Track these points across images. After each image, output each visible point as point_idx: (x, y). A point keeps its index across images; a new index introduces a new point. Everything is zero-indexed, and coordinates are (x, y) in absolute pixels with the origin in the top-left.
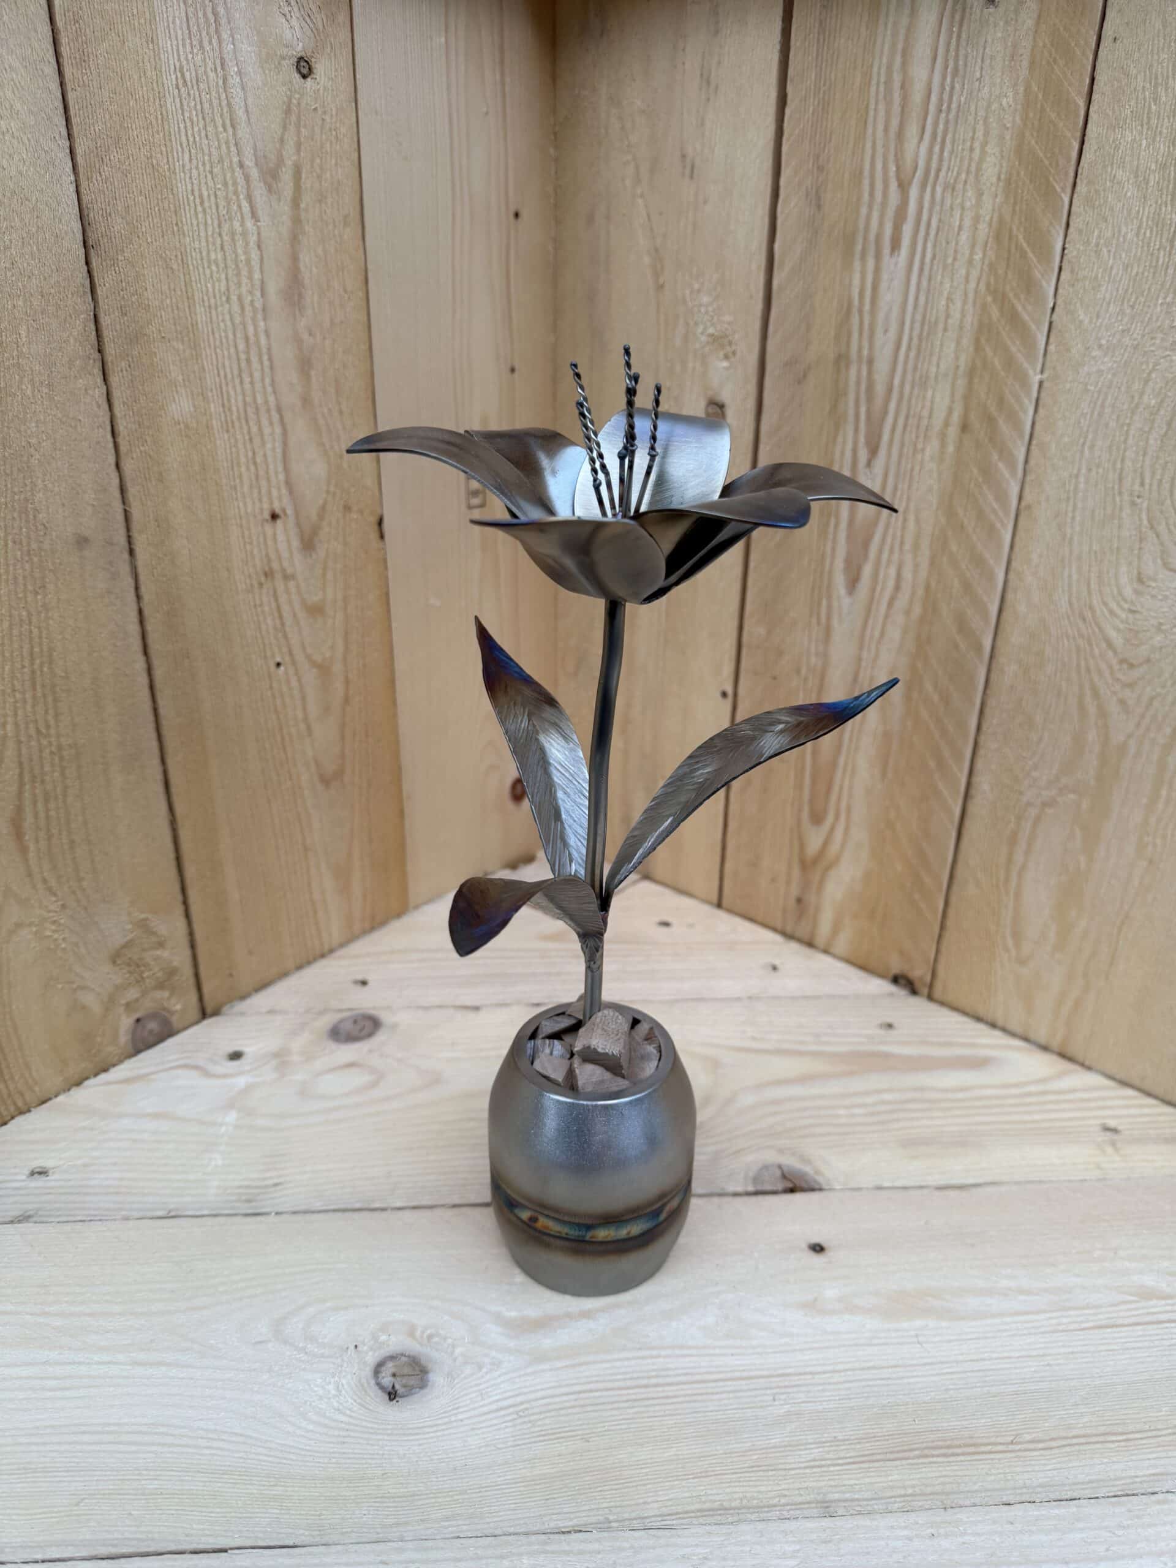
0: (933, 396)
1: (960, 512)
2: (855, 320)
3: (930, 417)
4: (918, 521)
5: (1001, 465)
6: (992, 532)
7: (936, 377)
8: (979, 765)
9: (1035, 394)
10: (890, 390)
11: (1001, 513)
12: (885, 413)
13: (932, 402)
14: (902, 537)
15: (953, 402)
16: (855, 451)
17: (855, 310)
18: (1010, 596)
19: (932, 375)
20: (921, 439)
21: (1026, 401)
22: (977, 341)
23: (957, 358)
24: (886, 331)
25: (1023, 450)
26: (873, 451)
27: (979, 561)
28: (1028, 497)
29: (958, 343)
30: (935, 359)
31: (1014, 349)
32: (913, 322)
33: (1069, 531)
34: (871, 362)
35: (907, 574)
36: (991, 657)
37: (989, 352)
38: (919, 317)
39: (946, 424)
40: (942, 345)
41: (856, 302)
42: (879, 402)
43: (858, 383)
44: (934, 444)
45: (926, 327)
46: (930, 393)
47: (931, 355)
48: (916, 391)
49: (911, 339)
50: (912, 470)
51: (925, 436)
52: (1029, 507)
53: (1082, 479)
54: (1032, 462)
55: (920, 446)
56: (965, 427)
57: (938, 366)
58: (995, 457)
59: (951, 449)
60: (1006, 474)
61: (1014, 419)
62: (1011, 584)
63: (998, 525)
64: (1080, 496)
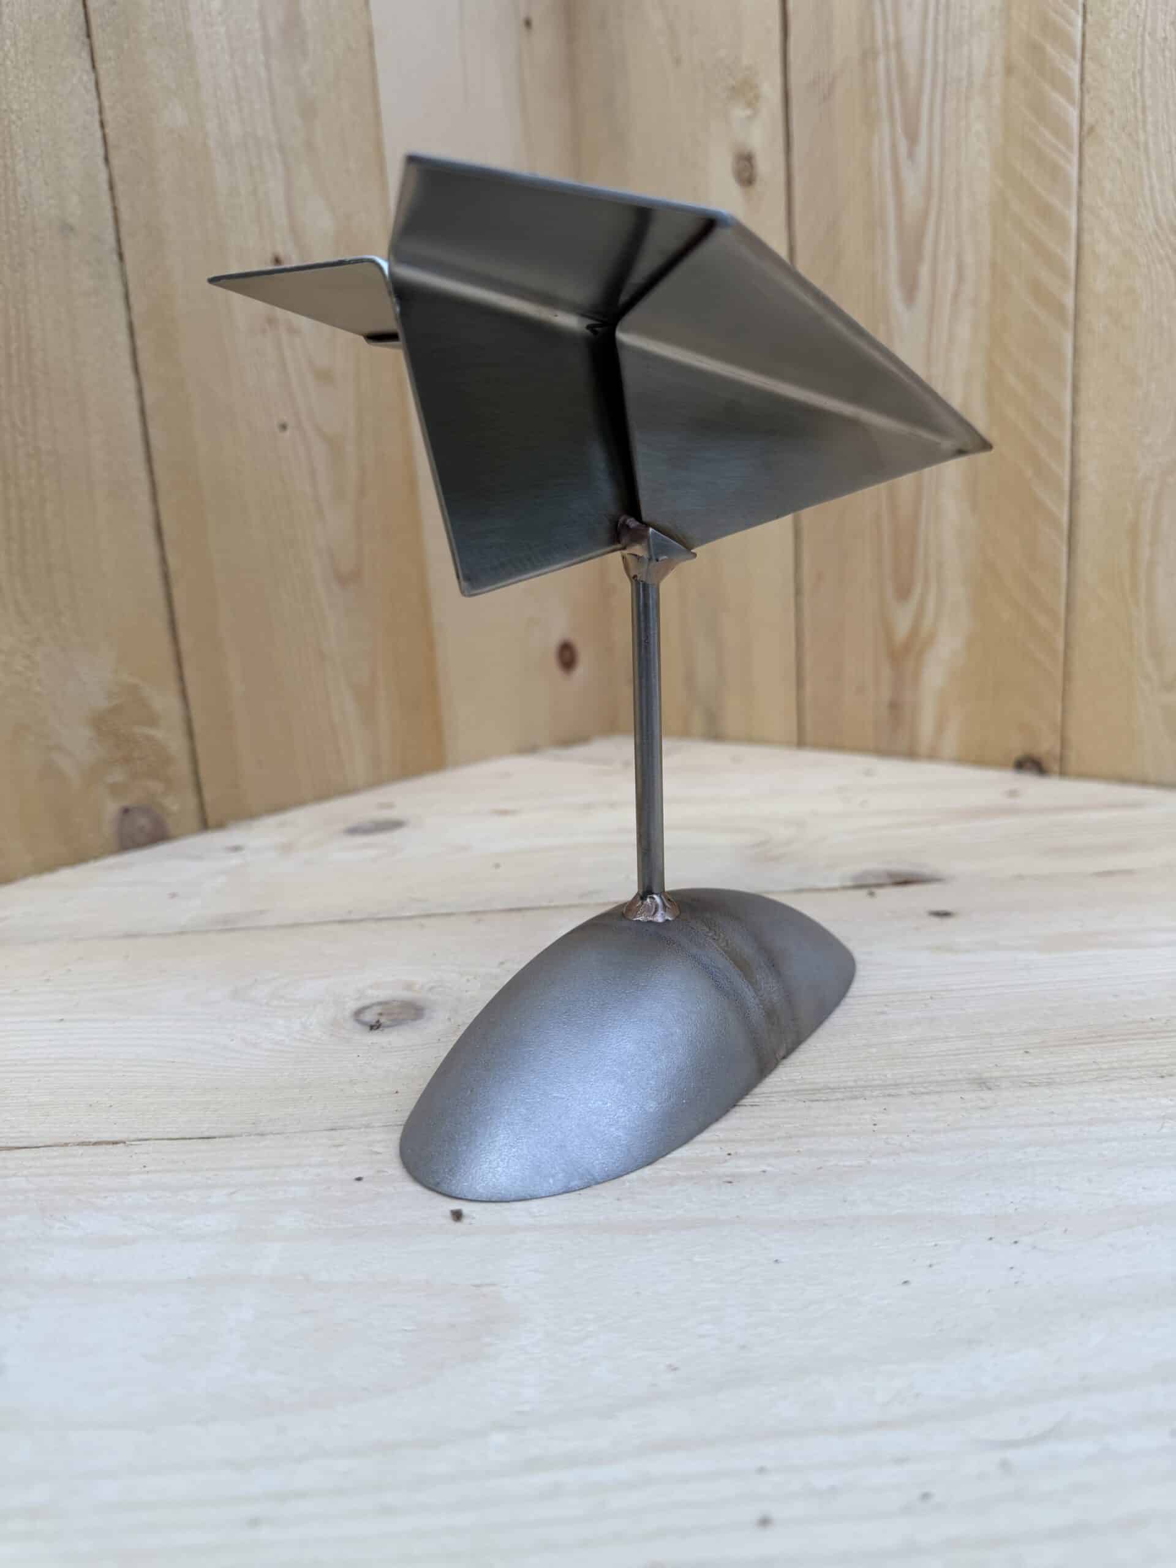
0: (970, 52)
1: (1017, 164)
3: (970, 75)
4: (971, 194)
5: (1054, 95)
6: (1055, 173)
7: (971, 30)
8: (1083, 452)
10: (922, 66)
11: (1063, 149)
12: (920, 90)
13: (970, 58)
14: (958, 219)
15: (992, 48)
16: (894, 147)
18: (1087, 238)
19: (966, 30)
20: (963, 103)
21: (1073, 13)
25: (1077, 67)
26: (912, 138)
27: (1046, 212)
28: (1089, 119)
30: (966, 11)
33: (1142, 137)
34: (898, 44)
35: (969, 259)
36: (1077, 316)
39: (989, 75)
42: (912, 83)
43: (888, 71)
44: (978, 102)
46: (966, 49)
47: (962, 7)
48: (950, 54)
50: (958, 141)
51: (967, 98)
52: (1092, 129)
53: (1147, 73)
54: (1088, 79)
55: (963, 111)
56: (1009, 70)
57: (971, 16)
58: (1047, 87)
59: (997, 99)
60: (1062, 101)
61: (1062, 38)
62: (1085, 225)
63: (1062, 162)
64: (1147, 91)
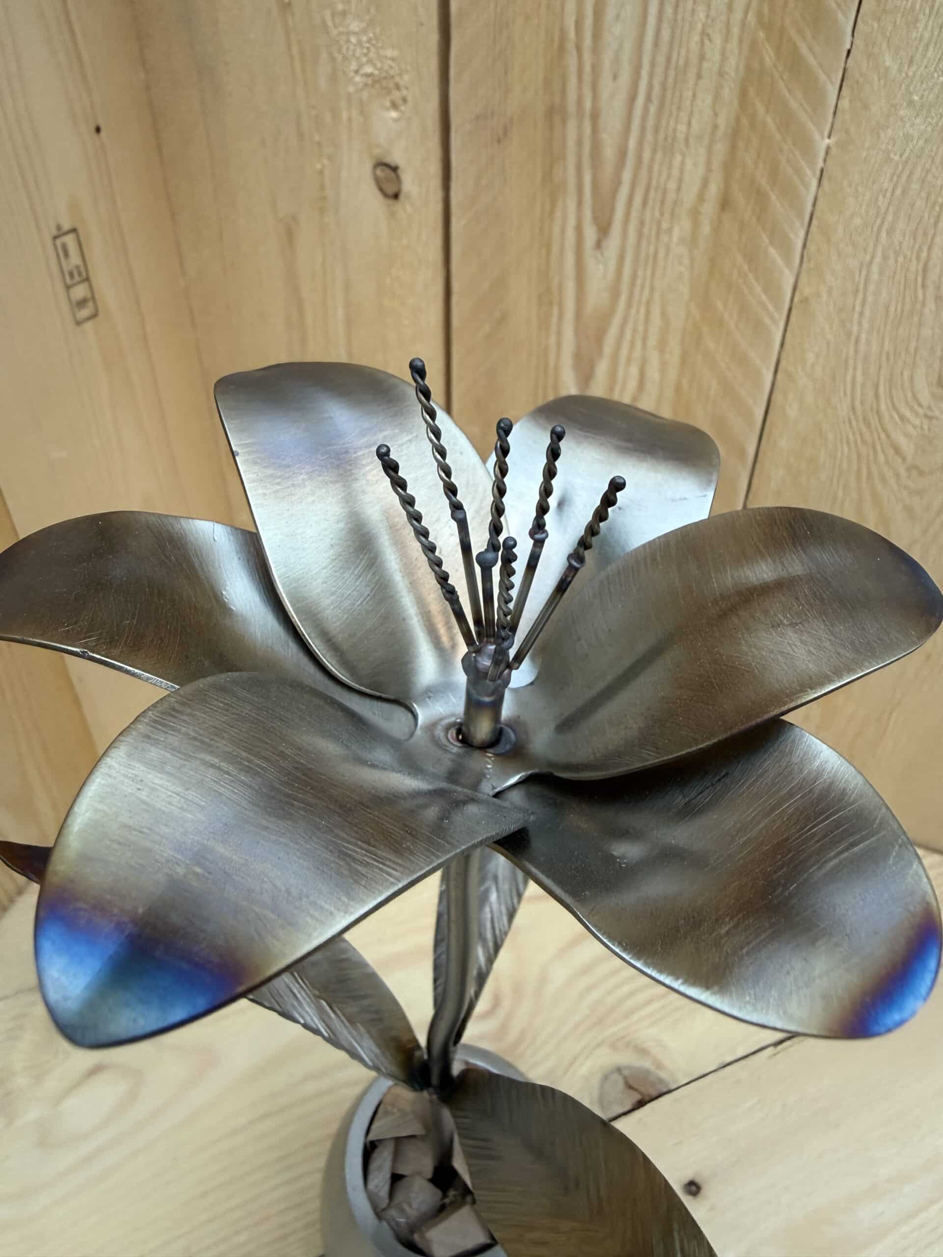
0: (683, 163)
1: (719, 305)
2: (572, 61)
3: (679, 189)
4: (664, 314)
5: (772, 251)
6: (759, 327)
7: (687, 140)
9: (820, 164)
10: (622, 153)
11: (771, 308)
12: (617, 183)
13: (682, 171)
14: (646, 331)
15: (709, 170)
16: (579, 229)
17: (571, 46)
18: (778, 398)
19: (681, 136)
20: (667, 216)
21: (808, 172)
22: (743, 94)
23: (716, 115)
24: (615, 77)
25: (802, 234)
26: (604, 230)
27: (742, 360)
28: (806, 290)
29: (717, 96)
30: (684, 116)
31: (794, 105)
32: (653, 65)
33: (855, 329)
34: (595, 116)
37: (761, 109)
38: (661, 59)
39: (701, 198)
40: (694, 96)
41: (572, 35)
42: (608, 170)
43: (579, 144)
44: (685, 223)
45: (672, 73)
46: (678, 158)
47: (679, 108)
48: (659, 156)
49: (650, 87)
50: (656, 253)
51: (672, 214)
52: (805, 300)
53: (875, 269)
54: (811, 247)
55: (665, 225)
56: (725, 204)
57: (689, 124)
58: (765, 240)
59: (706, 229)
60: (780, 261)
61: (790, 194)
63: (767, 321)
64: (872, 287)
